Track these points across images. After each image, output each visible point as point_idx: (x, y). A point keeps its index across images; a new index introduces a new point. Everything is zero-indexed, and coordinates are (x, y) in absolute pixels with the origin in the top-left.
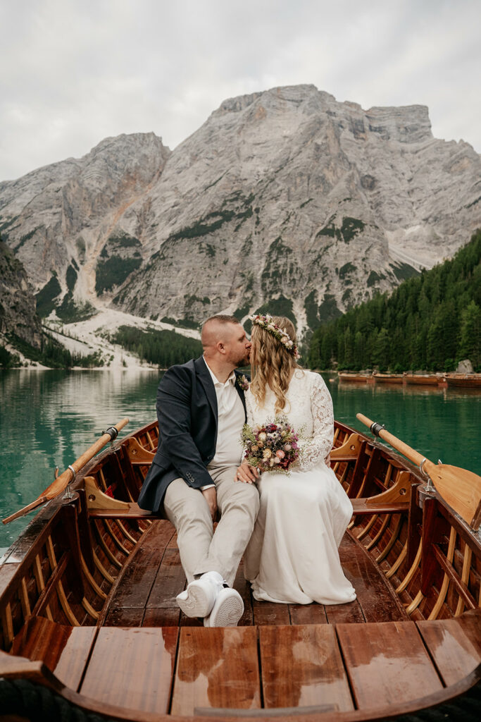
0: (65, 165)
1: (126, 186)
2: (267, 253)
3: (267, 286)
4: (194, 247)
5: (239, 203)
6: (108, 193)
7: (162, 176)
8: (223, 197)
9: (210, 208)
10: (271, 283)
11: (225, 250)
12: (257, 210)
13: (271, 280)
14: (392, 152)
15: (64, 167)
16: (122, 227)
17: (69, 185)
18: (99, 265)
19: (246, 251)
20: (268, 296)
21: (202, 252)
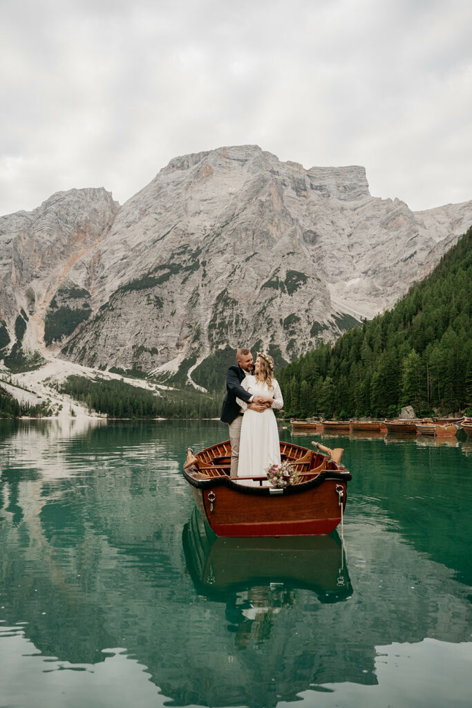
0: (15, 217)
1: (76, 239)
2: (214, 305)
3: (213, 337)
4: (142, 298)
5: (186, 257)
6: (58, 245)
7: (112, 230)
8: (171, 250)
9: (158, 261)
10: (217, 334)
11: (173, 302)
12: (204, 264)
13: (218, 331)
14: (332, 209)
15: (15, 219)
16: (72, 279)
17: (19, 237)
18: (48, 316)
19: (193, 302)
20: (215, 346)
21: (151, 303)
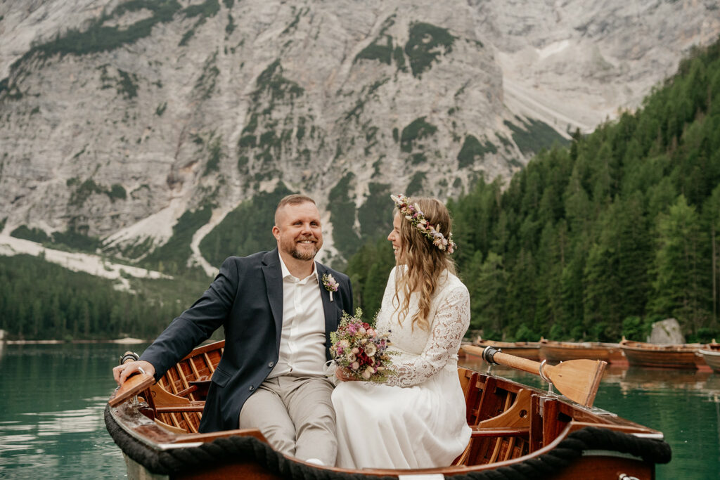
2: (250, 94)
3: (250, 164)
4: (89, 75)
10: (257, 157)
11: (159, 85)
13: (258, 151)
19: (205, 88)
20: (252, 184)
21: (108, 87)
